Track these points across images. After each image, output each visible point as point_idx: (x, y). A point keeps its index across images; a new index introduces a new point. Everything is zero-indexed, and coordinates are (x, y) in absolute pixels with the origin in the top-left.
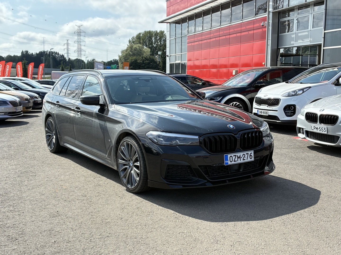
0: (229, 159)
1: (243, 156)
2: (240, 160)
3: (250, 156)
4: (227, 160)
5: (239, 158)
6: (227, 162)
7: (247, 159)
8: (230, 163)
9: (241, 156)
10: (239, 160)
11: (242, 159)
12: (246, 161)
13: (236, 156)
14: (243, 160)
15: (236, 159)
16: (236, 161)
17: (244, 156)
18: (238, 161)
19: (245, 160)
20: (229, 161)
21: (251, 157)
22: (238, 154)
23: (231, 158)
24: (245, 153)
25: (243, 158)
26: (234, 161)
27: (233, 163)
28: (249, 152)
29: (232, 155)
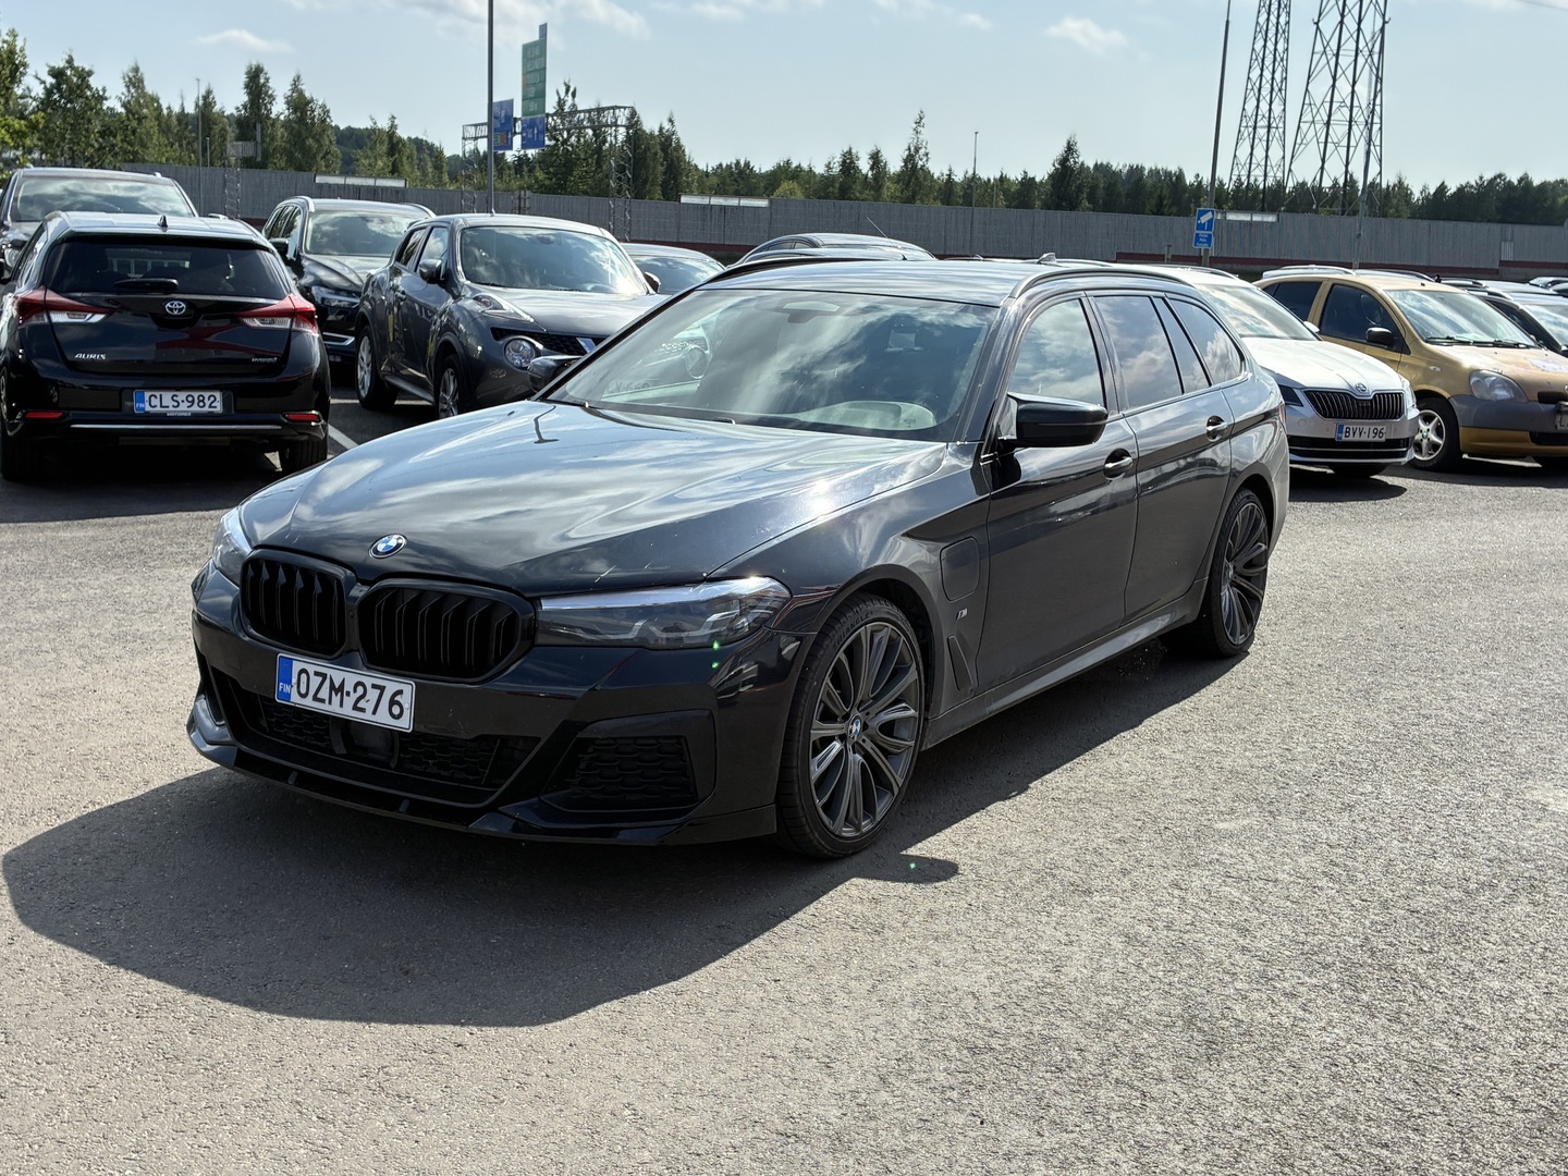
0: (294, 680)
1: (355, 691)
2: (341, 705)
3: (393, 702)
4: (289, 682)
5: (338, 690)
6: (287, 688)
7: (374, 713)
8: (295, 699)
9: (348, 687)
10: (336, 699)
11: (349, 701)
12: (367, 717)
13: (324, 676)
14: (355, 708)
15: (324, 694)
16: (323, 701)
17: (360, 690)
18: (330, 703)
19: (363, 710)
20: (295, 689)
21: (396, 710)
22: (337, 675)
23: (304, 676)
24: (368, 682)
25: (354, 697)
26: (315, 698)
27: (308, 703)
28: (391, 686)
29: (311, 669)
